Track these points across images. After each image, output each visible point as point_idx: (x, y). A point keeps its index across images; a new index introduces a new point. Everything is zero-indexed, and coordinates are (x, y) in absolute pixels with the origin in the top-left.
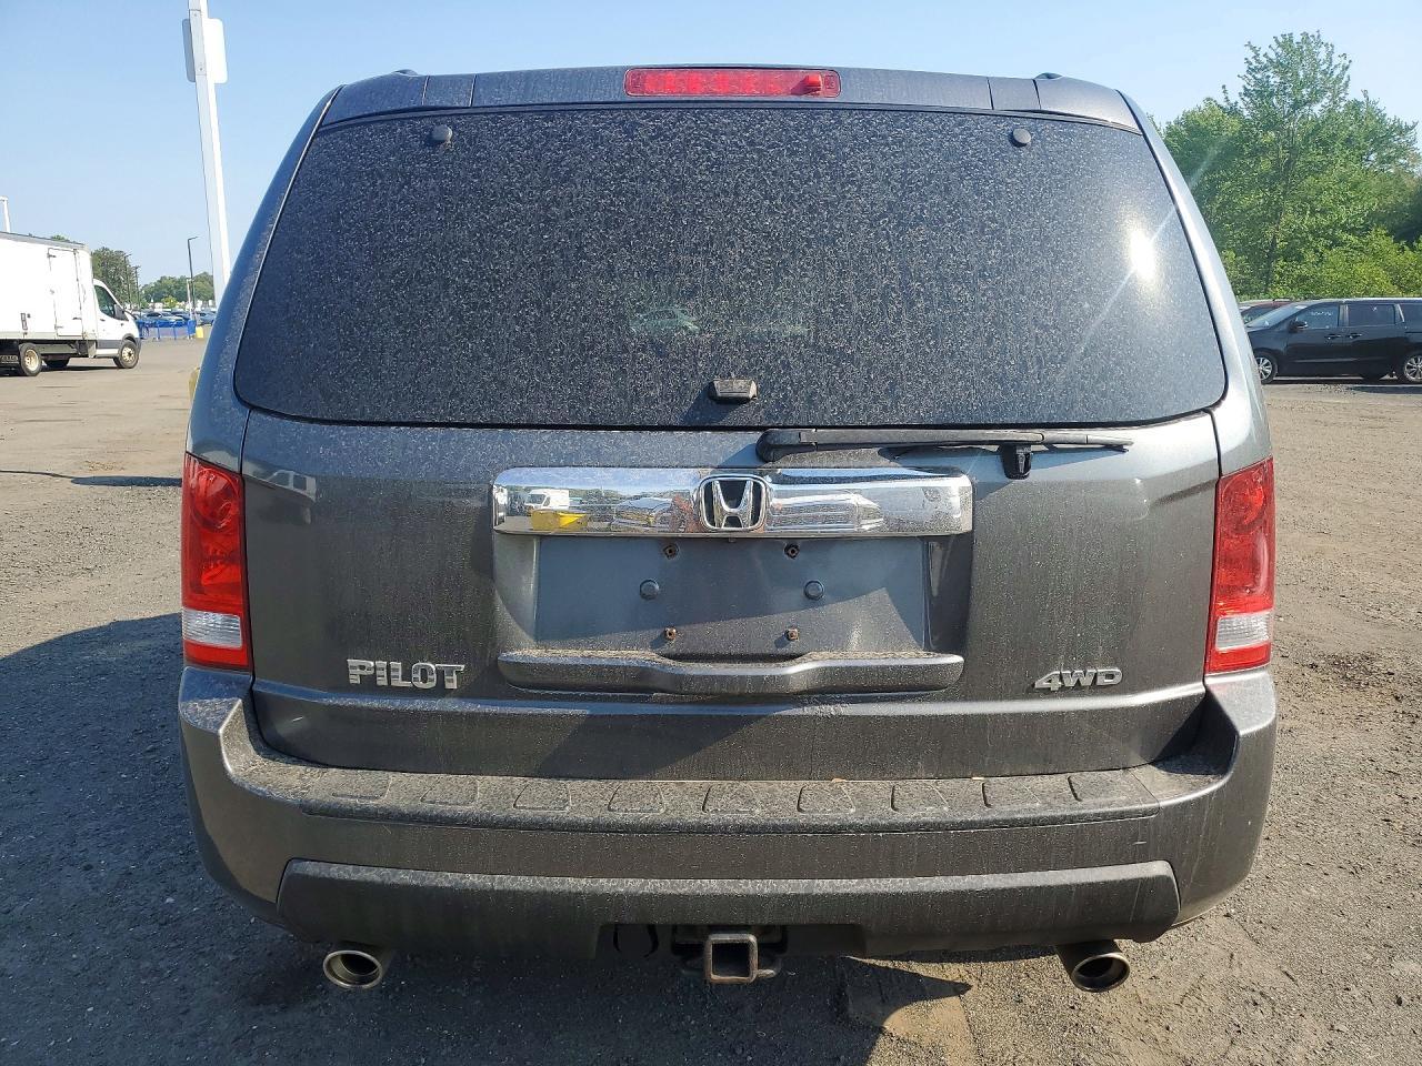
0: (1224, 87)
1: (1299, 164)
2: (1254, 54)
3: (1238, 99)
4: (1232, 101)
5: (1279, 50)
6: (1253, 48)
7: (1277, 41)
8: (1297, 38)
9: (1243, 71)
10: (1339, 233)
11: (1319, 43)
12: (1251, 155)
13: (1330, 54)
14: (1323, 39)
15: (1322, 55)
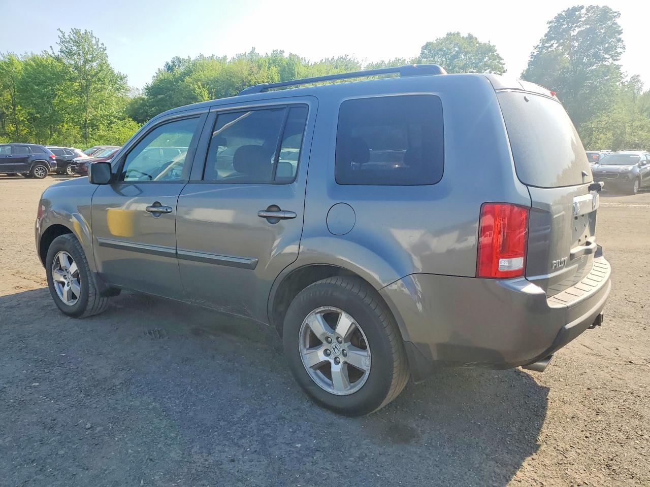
0: (51, 47)
1: (91, 88)
2: (62, 34)
3: (59, 53)
4: (56, 54)
5: (74, 35)
6: (62, 32)
7: (73, 31)
8: (83, 32)
9: (59, 41)
10: (112, 118)
11: (92, 37)
12: (70, 80)
13: (97, 42)
14: (94, 35)
15: (94, 42)
